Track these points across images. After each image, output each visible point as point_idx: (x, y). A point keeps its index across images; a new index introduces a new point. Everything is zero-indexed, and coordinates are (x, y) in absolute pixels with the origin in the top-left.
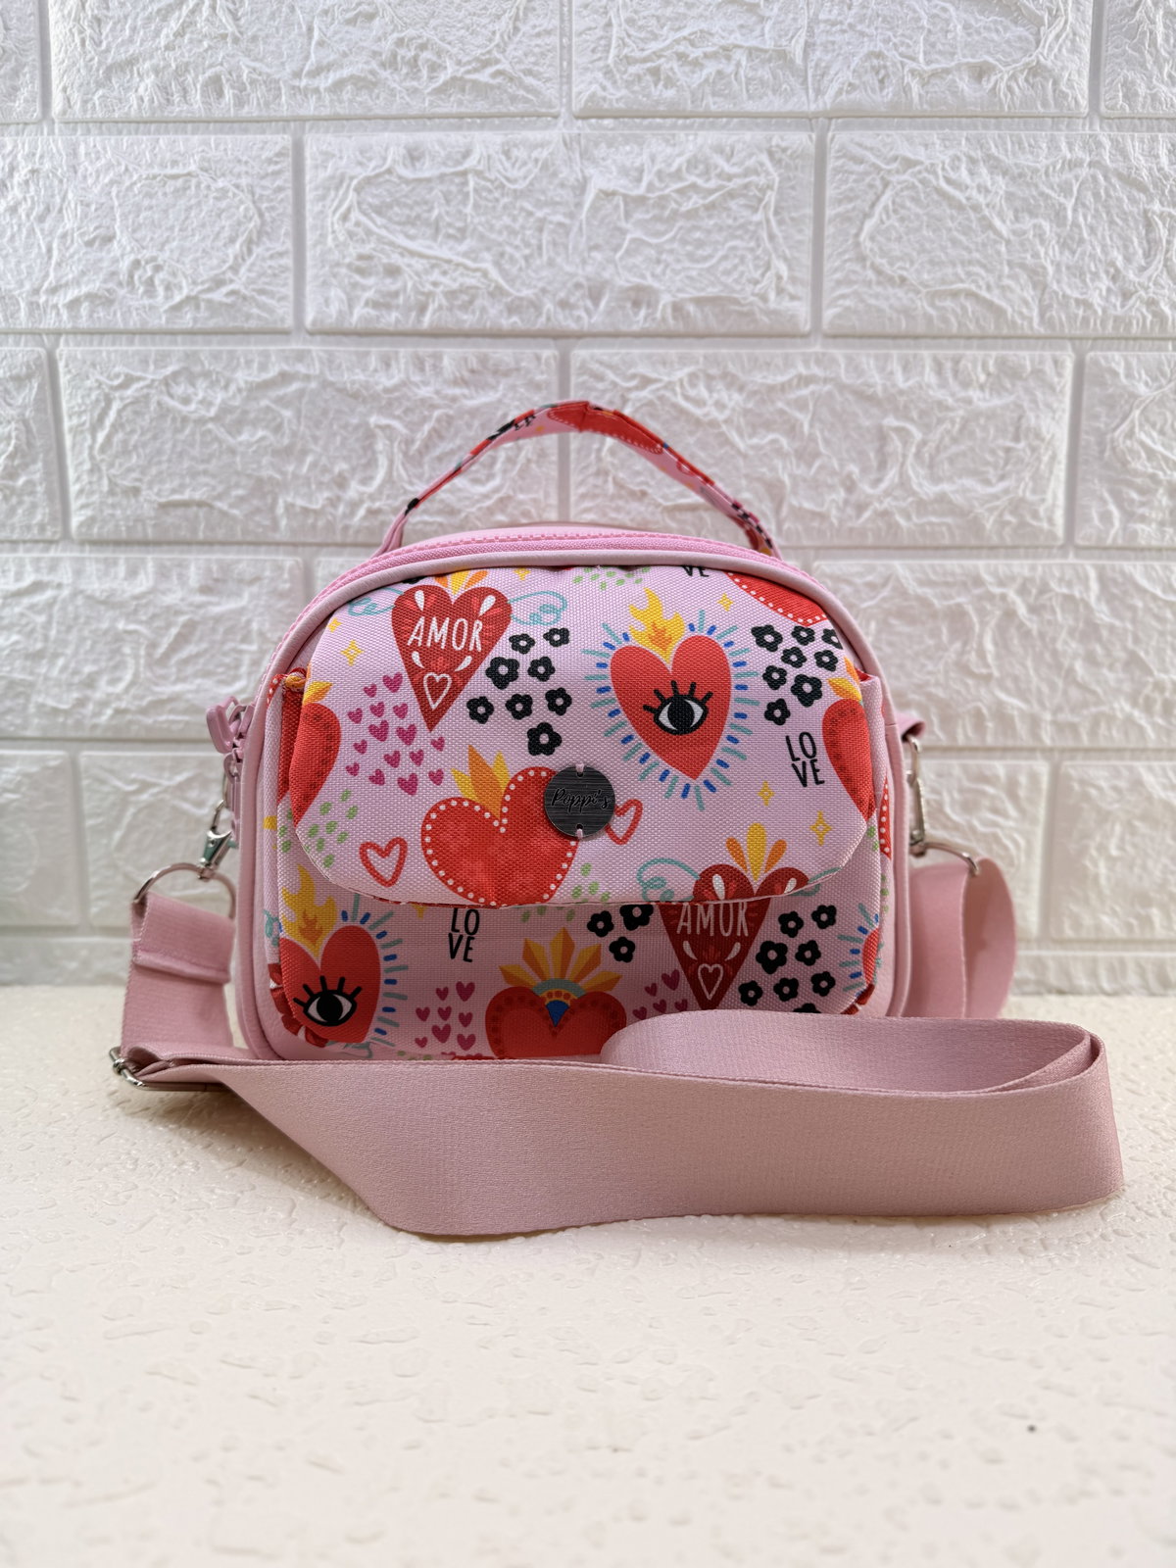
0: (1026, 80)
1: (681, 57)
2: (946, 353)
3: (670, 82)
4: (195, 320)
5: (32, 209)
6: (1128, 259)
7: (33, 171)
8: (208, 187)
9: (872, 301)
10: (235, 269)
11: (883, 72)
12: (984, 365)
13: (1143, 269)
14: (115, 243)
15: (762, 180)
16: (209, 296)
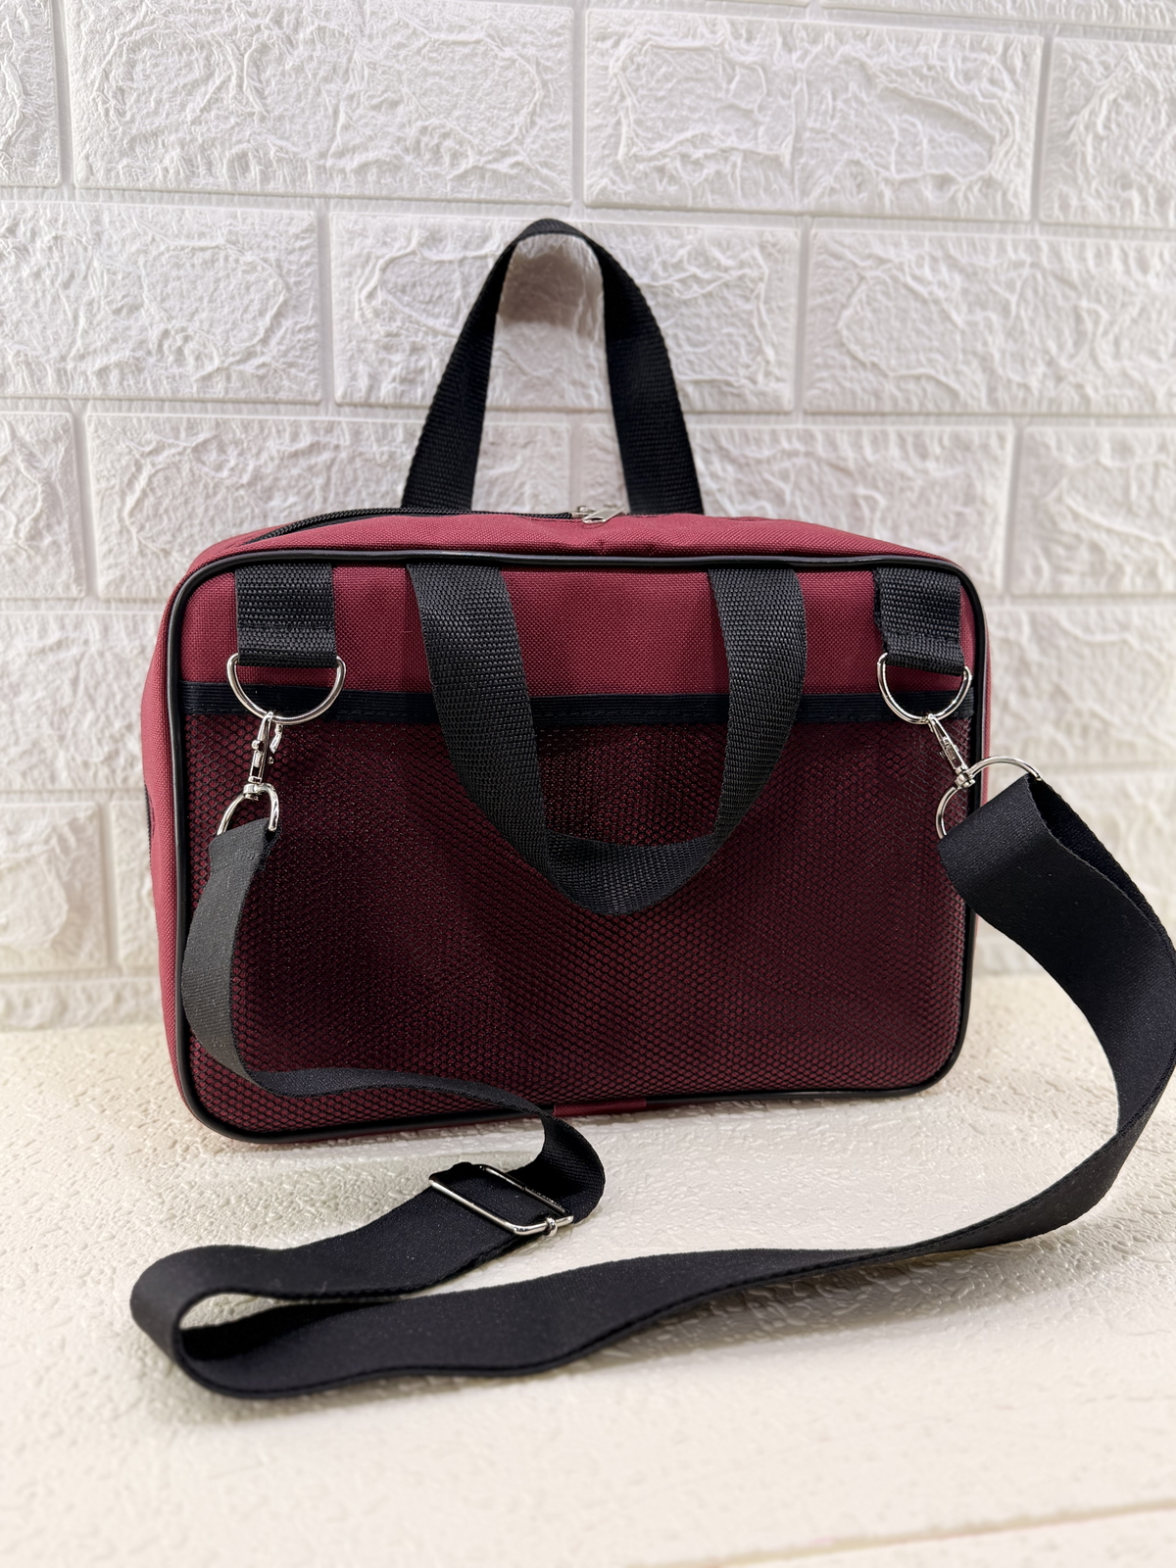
0: (980, 190)
1: (685, 157)
2: (909, 428)
3: (673, 179)
4: (227, 391)
5: (57, 275)
6: (1061, 347)
7: (56, 238)
8: (237, 261)
9: (847, 384)
10: (265, 341)
11: (860, 179)
12: (940, 440)
13: (1072, 357)
14: (143, 311)
15: (755, 274)
16: (241, 367)
